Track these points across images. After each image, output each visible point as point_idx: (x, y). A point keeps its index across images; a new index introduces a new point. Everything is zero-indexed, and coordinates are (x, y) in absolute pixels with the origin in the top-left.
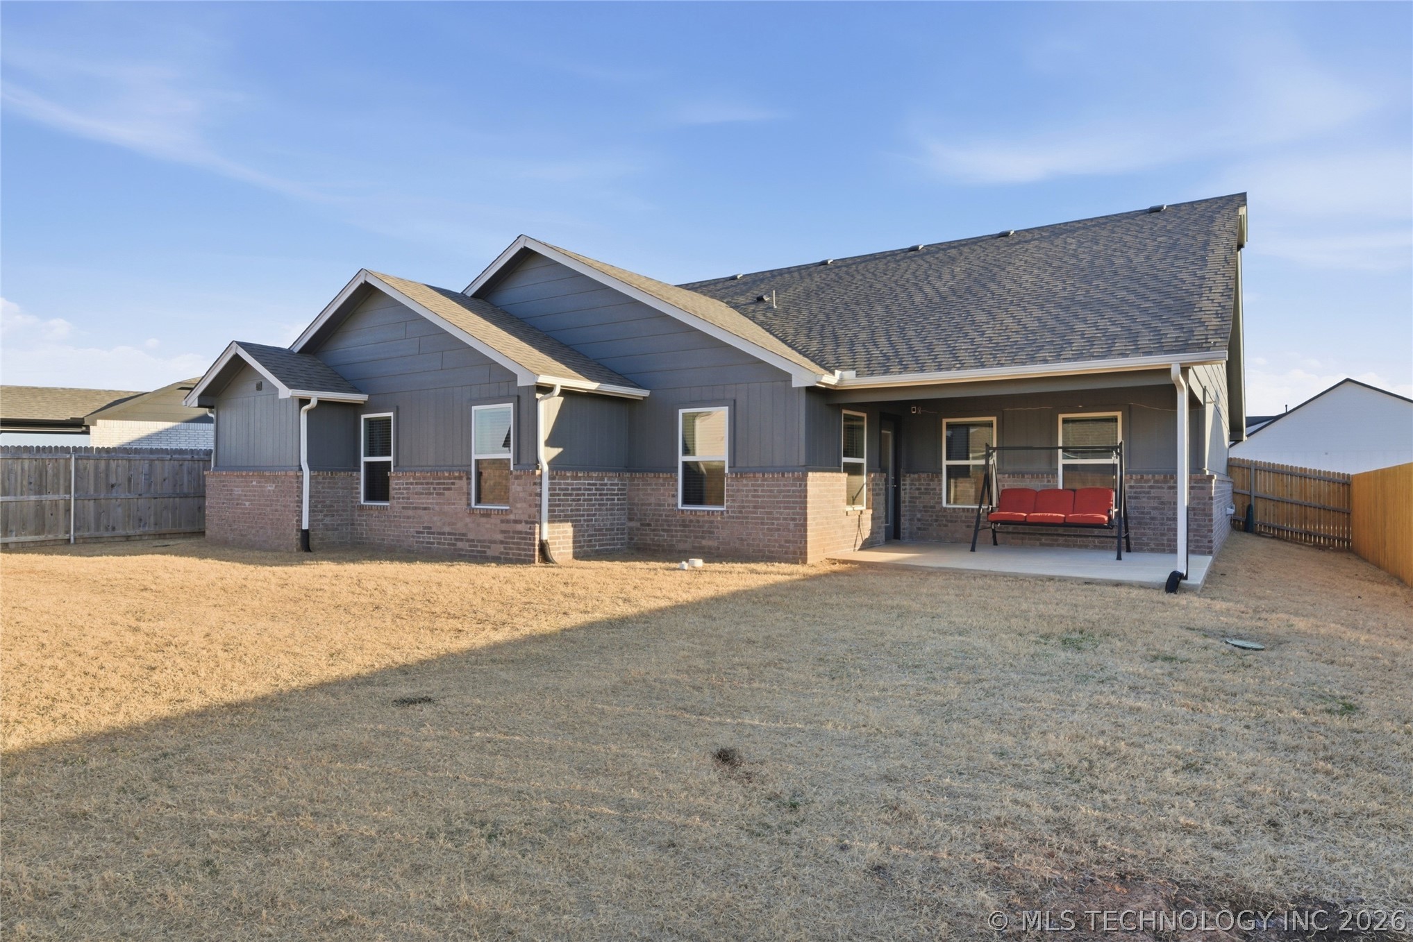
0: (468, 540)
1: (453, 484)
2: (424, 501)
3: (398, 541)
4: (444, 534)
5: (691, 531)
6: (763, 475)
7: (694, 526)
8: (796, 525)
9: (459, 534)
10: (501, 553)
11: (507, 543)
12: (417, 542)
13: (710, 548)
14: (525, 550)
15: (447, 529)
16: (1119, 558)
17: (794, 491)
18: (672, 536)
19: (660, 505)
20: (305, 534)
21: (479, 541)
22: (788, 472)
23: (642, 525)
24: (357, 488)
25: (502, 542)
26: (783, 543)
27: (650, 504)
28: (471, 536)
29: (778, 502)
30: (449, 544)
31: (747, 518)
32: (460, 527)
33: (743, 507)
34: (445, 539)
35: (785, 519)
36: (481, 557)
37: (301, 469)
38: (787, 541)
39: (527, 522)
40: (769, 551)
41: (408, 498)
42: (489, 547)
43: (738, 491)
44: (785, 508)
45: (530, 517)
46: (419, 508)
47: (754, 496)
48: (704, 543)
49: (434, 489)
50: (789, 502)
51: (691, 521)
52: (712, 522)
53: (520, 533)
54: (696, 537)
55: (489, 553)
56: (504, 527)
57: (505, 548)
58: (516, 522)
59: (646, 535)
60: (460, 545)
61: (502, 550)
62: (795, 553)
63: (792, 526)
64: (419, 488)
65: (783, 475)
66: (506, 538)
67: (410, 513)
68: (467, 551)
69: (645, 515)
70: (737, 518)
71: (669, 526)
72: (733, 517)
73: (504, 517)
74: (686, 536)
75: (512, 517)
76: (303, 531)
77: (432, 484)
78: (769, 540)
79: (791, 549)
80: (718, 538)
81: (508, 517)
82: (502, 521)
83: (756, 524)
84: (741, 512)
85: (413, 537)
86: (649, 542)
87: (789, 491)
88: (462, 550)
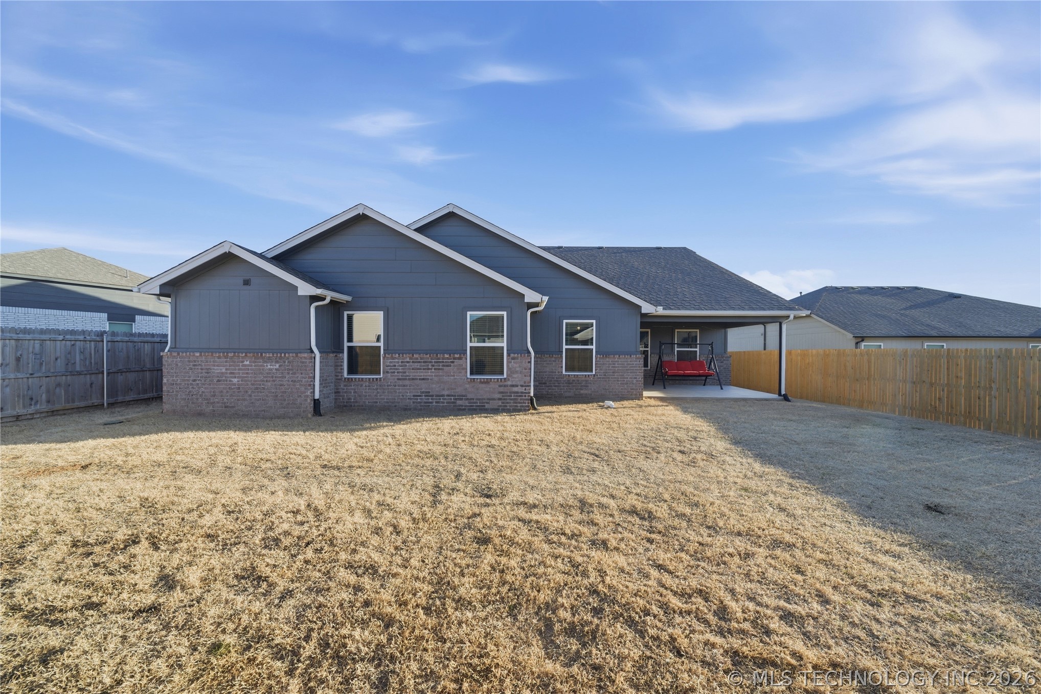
0: (467, 399)
1: (453, 362)
2: (422, 374)
3: (393, 403)
4: (443, 396)
5: (573, 386)
6: (619, 356)
7: (576, 383)
8: (637, 381)
9: (458, 396)
10: (501, 406)
11: (504, 399)
12: (413, 402)
13: (586, 394)
14: (520, 403)
15: (446, 393)
16: (722, 389)
17: (636, 364)
18: (561, 389)
19: (552, 372)
20: (316, 403)
21: (479, 399)
22: (634, 355)
23: (539, 384)
24: (341, 366)
25: (500, 399)
26: (629, 390)
27: (545, 372)
28: (469, 396)
29: (627, 370)
30: (447, 403)
31: (609, 378)
32: (459, 390)
33: (607, 373)
34: (444, 399)
35: (631, 378)
36: (480, 409)
37: (312, 352)
38: (631, 389)
39: (522, 386)
40: (622, 395)
41: (405, 373)
42: (487, 403)
43: (603, 364)
44: (631, 373)
45: (525, 382)
46: (416, 379)
47: (613, 367)
48: (582, 392)
49: (433, 366)
50: (633, 370)
51: (573, 381)
52: (586, 381)
53: (517, 392)
54: (577, 389)
55: (487, 406)
56: (502, 389)
57: (503, 403)
58: (513, 386)
59: (543, 389)
60: (459, 402)
61: (500, 404)
62: (636, 395)
63: (635, 382)
64: (416, 365)
65: (631, 356)
66: (503, 396)
67: (407, 382)
68: (466, 406)
69: (542, 378)
70: (604, 378)
71: (559, 384)
72: (600, 378)
73: (501, 384)
74: (570, 389)
75: (509, 383)
76: (315, 400)
77: (431, 362)
78: (622, 389)
79: (634, 393)
80: (591, 389)
81: (506, 383)
82: (500, 386)
83: (615, 381)
84: (605, 375)
85: (411, 399)
86: (545, 393)
87: (633, 364)
88: (462, 406)
